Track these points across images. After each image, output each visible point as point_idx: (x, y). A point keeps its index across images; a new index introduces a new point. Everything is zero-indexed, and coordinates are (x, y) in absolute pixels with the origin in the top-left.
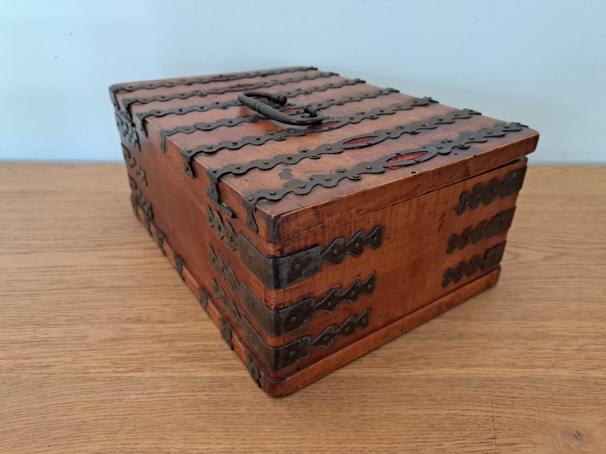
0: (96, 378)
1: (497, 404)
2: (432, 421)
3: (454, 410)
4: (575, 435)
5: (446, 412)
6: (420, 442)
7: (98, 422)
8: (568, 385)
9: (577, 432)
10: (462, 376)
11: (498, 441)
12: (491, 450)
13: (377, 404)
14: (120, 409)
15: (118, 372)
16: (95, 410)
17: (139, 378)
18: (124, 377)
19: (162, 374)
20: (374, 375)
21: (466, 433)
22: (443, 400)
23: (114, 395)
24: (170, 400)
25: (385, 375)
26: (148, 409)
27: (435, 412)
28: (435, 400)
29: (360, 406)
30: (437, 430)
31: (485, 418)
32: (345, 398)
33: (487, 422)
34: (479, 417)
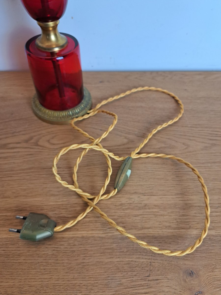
1: (155, 254)
2: (119, 266)
3: (131, 258)
4: (190, 273)
5: (127, 260)
6: (110, 279)
10: (140, 235)
11: (150, 278)
12: (145, 284)
13: (92, 255)
20: (93, 235)
21: (135, 273)
22: (127, 252)
25: (100, 235)
27: (121, 260)
28: (123, 252)
29: (83, 257)
30: (120, 272)
31: (147, 263)
32: (76, 251)
33: (147, 266)
34: (144, 263)
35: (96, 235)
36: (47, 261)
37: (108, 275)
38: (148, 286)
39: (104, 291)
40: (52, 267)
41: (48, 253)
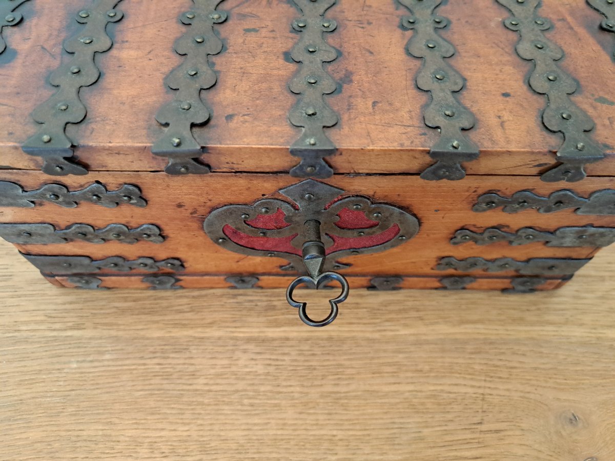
0: (29, 339)
1: (492, 377)
2: (414, 400)
3: (441, 384)
4: (571, 420)
5: (432, 388)
6: (396, 428)
7: (37, 400)
8: (578, 350)
9: (573, 415)
10: (458, 336)
11: (484, 427)
12: (474, 439)
13: (354, 376)
14: (61, 383)
15: (54, 330)
16: (31, 384)
17: (79, 338)
18: (61, 336)
19: (106, 333)
20: (354, 334)
21: (449, 416)
22: (431, 371)
23: (53, 363)
24: (117, 370)
25: (368, 335)
26: (92, 382)
27: (419, 387)
28: (421, 371)
29: (334, 380)
30: (418, 412)
31: (474, 395)
32: (318, 368)
33: (476, 402)
34: (468, 395)
35: (361, 335)
36: (256, 388)
37: (391, 418)
38: (479, 442)
39: (384, 452)
40: (268, 399)
41: (256, 372)
